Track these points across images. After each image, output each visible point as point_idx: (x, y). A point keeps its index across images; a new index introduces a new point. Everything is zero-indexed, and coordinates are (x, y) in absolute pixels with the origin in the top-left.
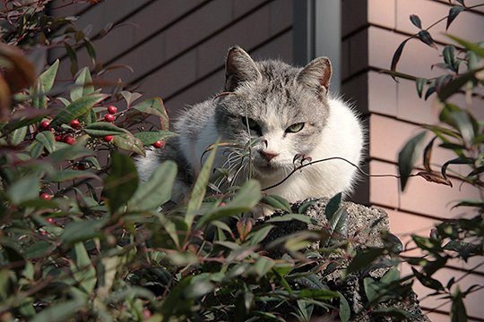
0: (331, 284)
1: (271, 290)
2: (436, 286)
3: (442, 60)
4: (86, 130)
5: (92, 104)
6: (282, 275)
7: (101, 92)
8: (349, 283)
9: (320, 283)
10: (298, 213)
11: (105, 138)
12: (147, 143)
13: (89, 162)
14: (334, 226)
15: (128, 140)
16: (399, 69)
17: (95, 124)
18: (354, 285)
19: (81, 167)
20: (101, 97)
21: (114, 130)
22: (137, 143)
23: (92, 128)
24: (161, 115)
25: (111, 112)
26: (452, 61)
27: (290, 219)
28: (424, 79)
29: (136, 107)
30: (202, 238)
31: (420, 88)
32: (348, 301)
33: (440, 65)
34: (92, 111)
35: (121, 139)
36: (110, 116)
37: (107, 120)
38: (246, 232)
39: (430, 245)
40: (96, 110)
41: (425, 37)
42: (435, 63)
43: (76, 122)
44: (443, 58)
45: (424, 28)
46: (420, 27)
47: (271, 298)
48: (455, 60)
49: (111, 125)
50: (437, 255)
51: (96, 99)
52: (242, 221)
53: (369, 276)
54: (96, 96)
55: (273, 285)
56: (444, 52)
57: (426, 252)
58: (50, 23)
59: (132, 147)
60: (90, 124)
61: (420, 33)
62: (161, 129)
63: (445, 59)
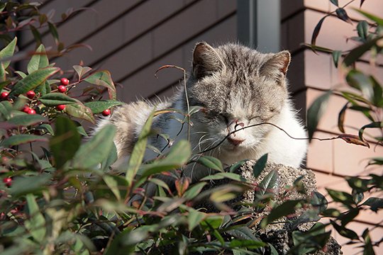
0: (263, 237)
1: (207, 241)
2: (352, 235)
3: (355, 34)
4: (41, 100)
5: (47, 76)
6: (215, 227)
7: (54, 66)
8: (280, 236)
9: (254, 236)
10: (229, 172)
11: (58, 107)
12: (96, 111)
13: (45, 128)
14: (267, 186)
15: (80, 109)
16: (318, 43)
17: (49, 94)
18: (284, 238)
19: (37, 133)
20: (53, 70)
21: (66, 100)
22: (88, 111)
23: (47, 98)
24: (109, 87)
25: (64, 84)
26: (365, 35)
27: (222, 177)
28: (339, 52)
29: (86, 80)
30: (143, 195)
31: (336, 60)
32: (279, 252)
33: (353, 39)
34: (46, 83)
35: (73, 108)
36: (63, 87)
37: (60, 91)
38: (184, 190)
39: (343, 198)
40: (51, 82)
41: (341, 15)
42: (349, 37)
43: (32, 93)
44: (356, 32)
45: (341, 6)
46: (337, 5)
47: (208, 249)
48: (368, 34)
49: (63, 95)
50: (350, 207)
51: (50, 71)
52: (180, 179)
53: (297, 229)
54: (49, 69)
55: (209, 237)
56: (358, 27)
57: (339, 204)
58: (15, 8)
59: (83, 115)
60: (45, 95)
61: (337, 11)
62: (109, 99)
63: (359, 33)
